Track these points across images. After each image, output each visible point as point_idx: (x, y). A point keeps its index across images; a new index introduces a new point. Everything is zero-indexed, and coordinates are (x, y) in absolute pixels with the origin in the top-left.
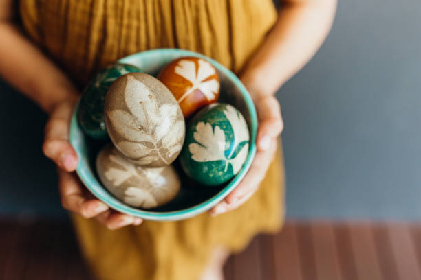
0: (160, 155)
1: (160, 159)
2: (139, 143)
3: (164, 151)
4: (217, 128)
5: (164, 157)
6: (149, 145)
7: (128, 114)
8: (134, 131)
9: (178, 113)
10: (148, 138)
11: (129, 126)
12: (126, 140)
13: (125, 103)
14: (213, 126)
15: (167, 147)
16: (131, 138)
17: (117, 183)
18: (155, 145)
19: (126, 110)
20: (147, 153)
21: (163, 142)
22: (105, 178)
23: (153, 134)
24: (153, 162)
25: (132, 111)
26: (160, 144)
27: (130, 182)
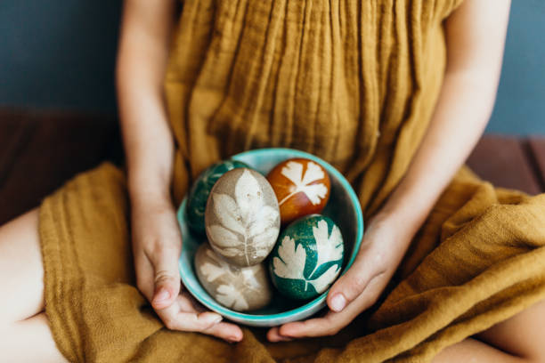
0: (246, 252)
1: (244, 256)
2: (232, 231)
3: (251, 249)
4: (300, 246)
5: (249, 255)
6: (241, 238)
7: (233, 201)
8: (231, 219)
9: (277, 220)
10: (242, 230)
11: (229, 213)
12: (221, 224)
13: (234, 191)
14: (297, 243)
15: (256, 246)
16: (226, 225)
17: (211, 279)
18: (246, 238)
19: (233, 197)
20: (235, 245)
21: (254, 240)
22: (200, 272)
23: (248, 228)
24: (237, 256)
25: (238, 200)
26: (250, 240)
27: (222, 279)
